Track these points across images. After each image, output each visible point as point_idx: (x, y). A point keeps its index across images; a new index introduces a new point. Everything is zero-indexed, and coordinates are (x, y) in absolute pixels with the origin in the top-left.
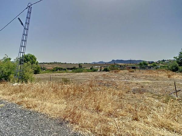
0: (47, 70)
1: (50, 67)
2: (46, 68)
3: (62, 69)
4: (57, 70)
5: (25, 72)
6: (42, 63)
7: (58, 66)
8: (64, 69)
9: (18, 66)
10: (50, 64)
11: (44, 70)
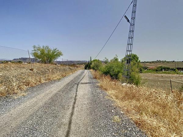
0: (150, 70)
1: (153, 66)
2: (148, 67)
3: (168, 69)
4: (161, 70)
5: (131, 72)
6: (143, 63)
7: (164, 66)
8: (172, 69)
9: (126, 65)
10: (153, 63)
11: (145, 69)
